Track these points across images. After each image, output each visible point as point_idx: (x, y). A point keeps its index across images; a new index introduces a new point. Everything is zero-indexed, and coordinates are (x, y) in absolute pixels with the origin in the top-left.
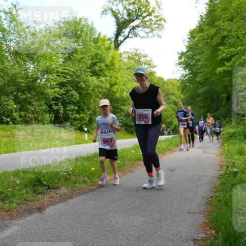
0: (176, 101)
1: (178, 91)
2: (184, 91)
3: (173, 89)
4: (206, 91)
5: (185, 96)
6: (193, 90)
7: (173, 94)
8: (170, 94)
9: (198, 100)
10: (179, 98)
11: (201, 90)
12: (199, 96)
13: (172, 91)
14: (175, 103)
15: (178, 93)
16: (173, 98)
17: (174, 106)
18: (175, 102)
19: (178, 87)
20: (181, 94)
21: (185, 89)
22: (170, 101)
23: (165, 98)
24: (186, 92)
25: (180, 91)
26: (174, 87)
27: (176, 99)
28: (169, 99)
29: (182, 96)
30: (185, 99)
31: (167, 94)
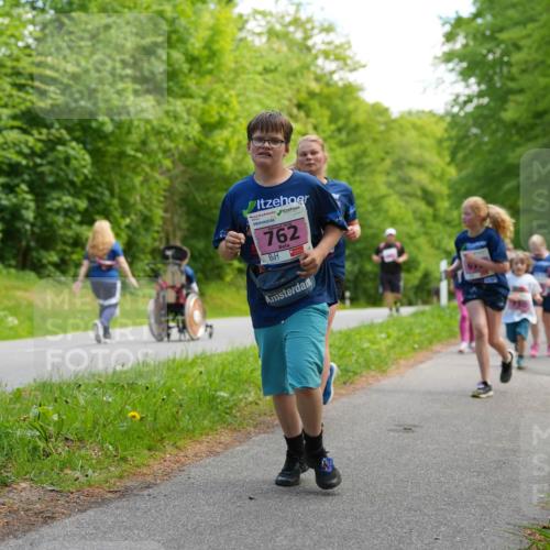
0: (431, 188)
1: (439, 154)
2: (460, 155)
3: (421, 146)
5: (464, 173)
6: (490, 152)
7: (421, 166)
8: (410, 164)
10: (441, 178)
13: (416, 152)
14: (428, 197)
15: (439, 161)
16: (420, 177)
17: (422, 207)
19: (440, 142)
20: (449, 164)
21: (463, 147)
22: (407, 188)
23: (393, 179)
24: (465, 159)
25: (446, 153)
26: (424, 140)
27: (431, 182)
28: (405, 181)
29: (452, 172)
31: (398, 165)
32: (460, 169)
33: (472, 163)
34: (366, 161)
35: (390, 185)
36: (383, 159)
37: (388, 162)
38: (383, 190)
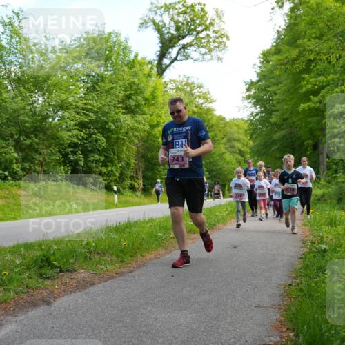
0: (243, 149)
1: (246, 136)
2: (254, 136)
3: (239, 133)
4: (284, 136)
5: (255, 143)
6: (266, 135)
7: (238, 141)
8: (234, 140)
9: (273, 149)
10: (247, 145)
11: (278, 134)
12: (274, 142)
13: (236, 135)
14: (242, 153)
15: (245, 139)
16: (238, 145)
17: (240, 157)
18: (240, 151)
19: (246, 131)
20: (250, 140)
21: (255, 133)
22: (233, 150)
23: (227, 146)
24: (256, 138)
25: (249, 136)
26: (240, 130)
27: (243, 147)
28: (232, 147)
29: (251, 143)
30: (254, 147)
31: (229, 140)
32: (254, 142)
33: (259, 139)
34: (217, 139)
35: (226, 149)
36: (223, 138)
37: (225, 139)
38: (224, 150)
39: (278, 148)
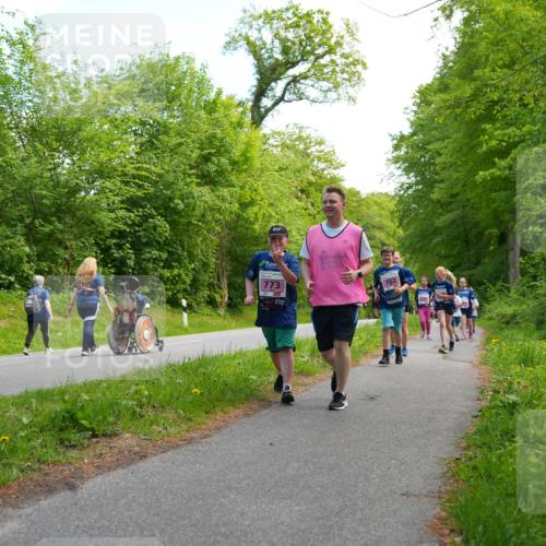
0: (387, 241)
1: (392, 221)
2: (405, 221)
3: (381, 216)
4: (453, 222)
5: (408, 233)
6: (424, 219)
7: (380, 228)
8: (373, 227)
9: (435, 241)
10: (393, 236)
11: (442, 219)
12: (437, 231)
13: (377, 219)
15: (391, 225)
16: (380, 235)
18: (382, 244)
19: (392, 213)
20: (398, 227)
21: (407, 217)
24: (408, 224)
25: (396, 220)
26: (382, 212)
27: (387, 239)
29: (401, 232)
30: (406, 238)
31: (366, 228)
32: (405, 230)
33: (413, 227)
39: (443, 241)
